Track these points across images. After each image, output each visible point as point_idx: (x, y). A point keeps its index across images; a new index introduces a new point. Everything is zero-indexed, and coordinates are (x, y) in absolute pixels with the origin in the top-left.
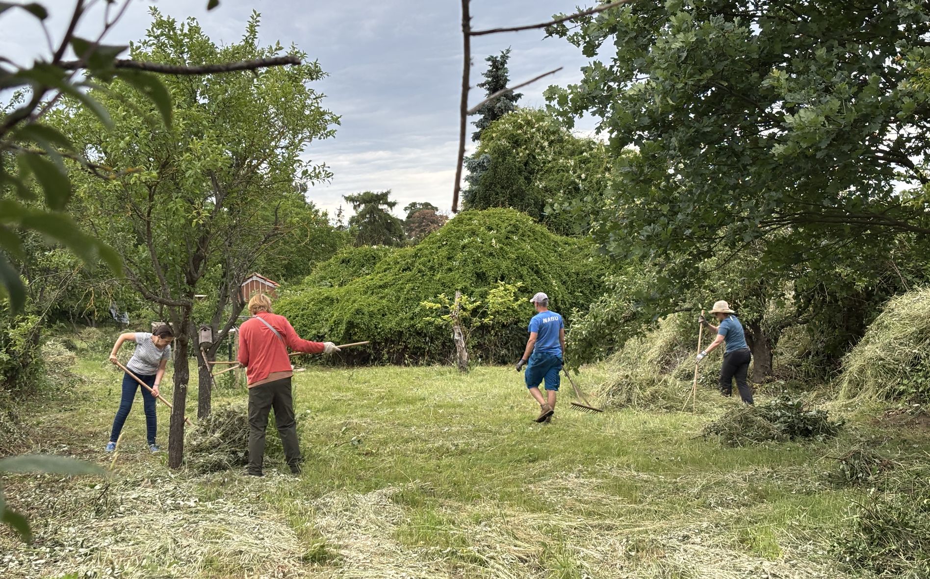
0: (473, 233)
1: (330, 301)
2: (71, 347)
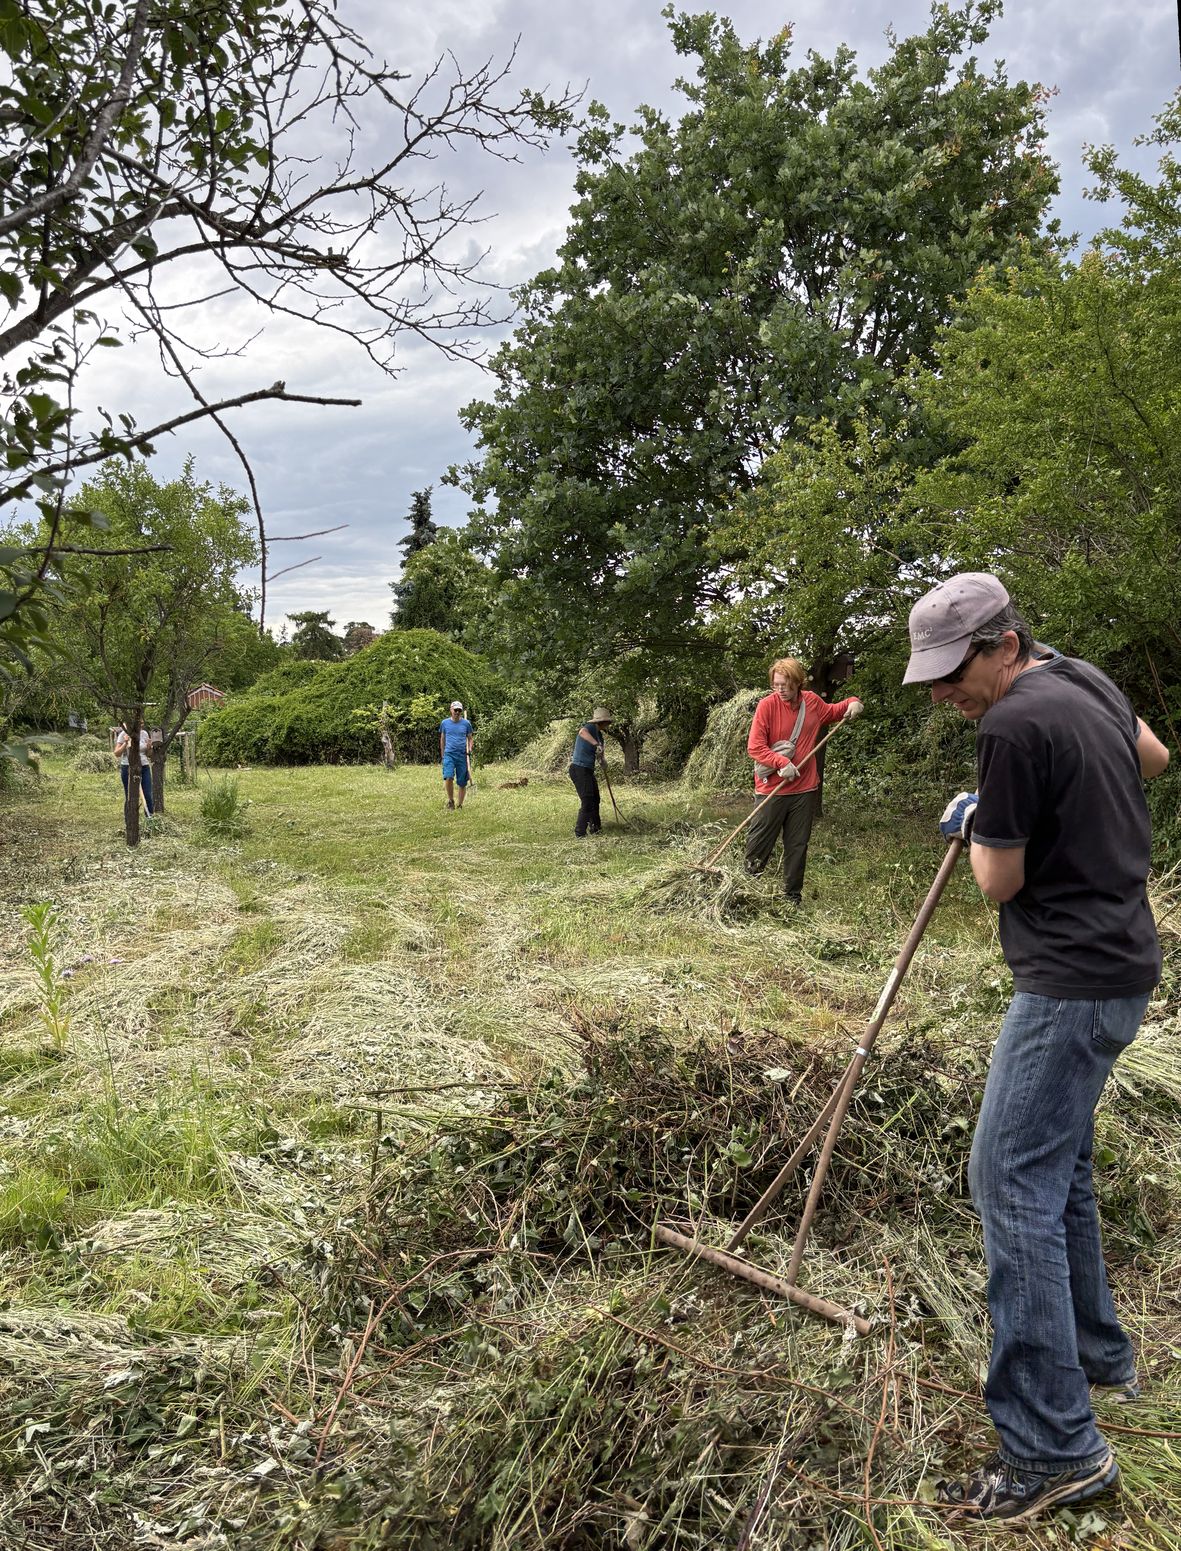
1: (273, 709)
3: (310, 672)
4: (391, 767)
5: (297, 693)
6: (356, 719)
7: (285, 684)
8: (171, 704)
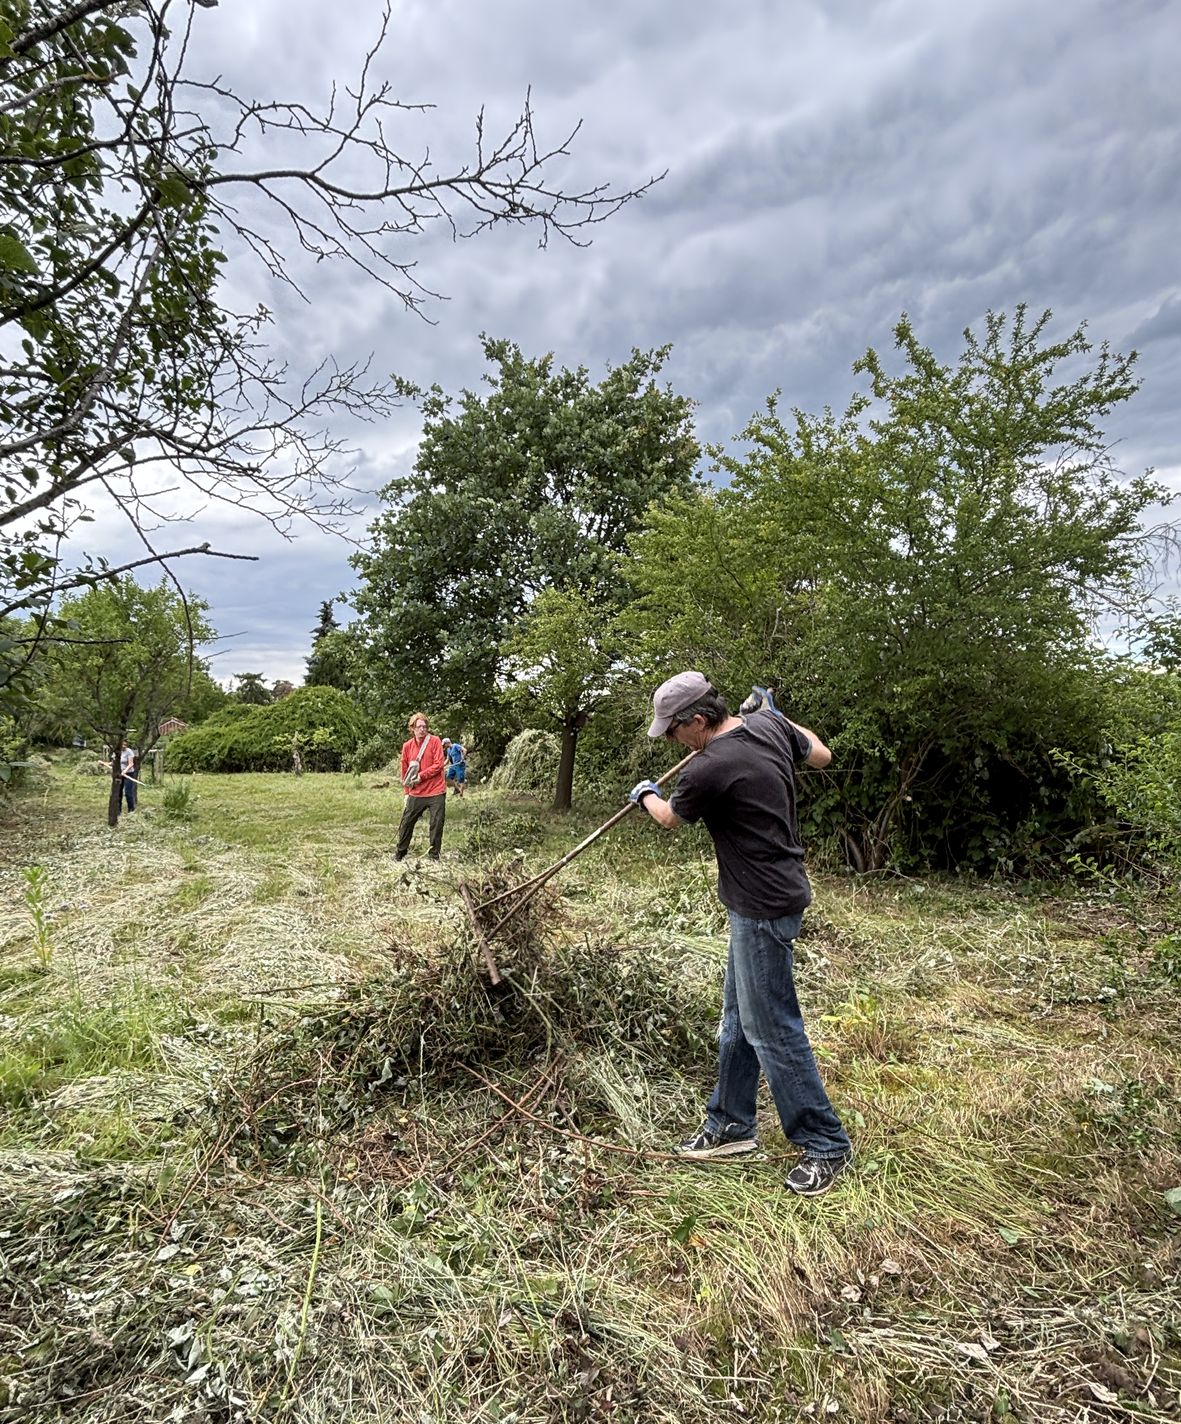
0: (308, 699)
1: (219, 735)
2: (48, 759)
3: (246, 712)
4: (298, 774)
5: (237, 725)
6: (276, 743)
7: (229, 719)
8: (146, 731)
